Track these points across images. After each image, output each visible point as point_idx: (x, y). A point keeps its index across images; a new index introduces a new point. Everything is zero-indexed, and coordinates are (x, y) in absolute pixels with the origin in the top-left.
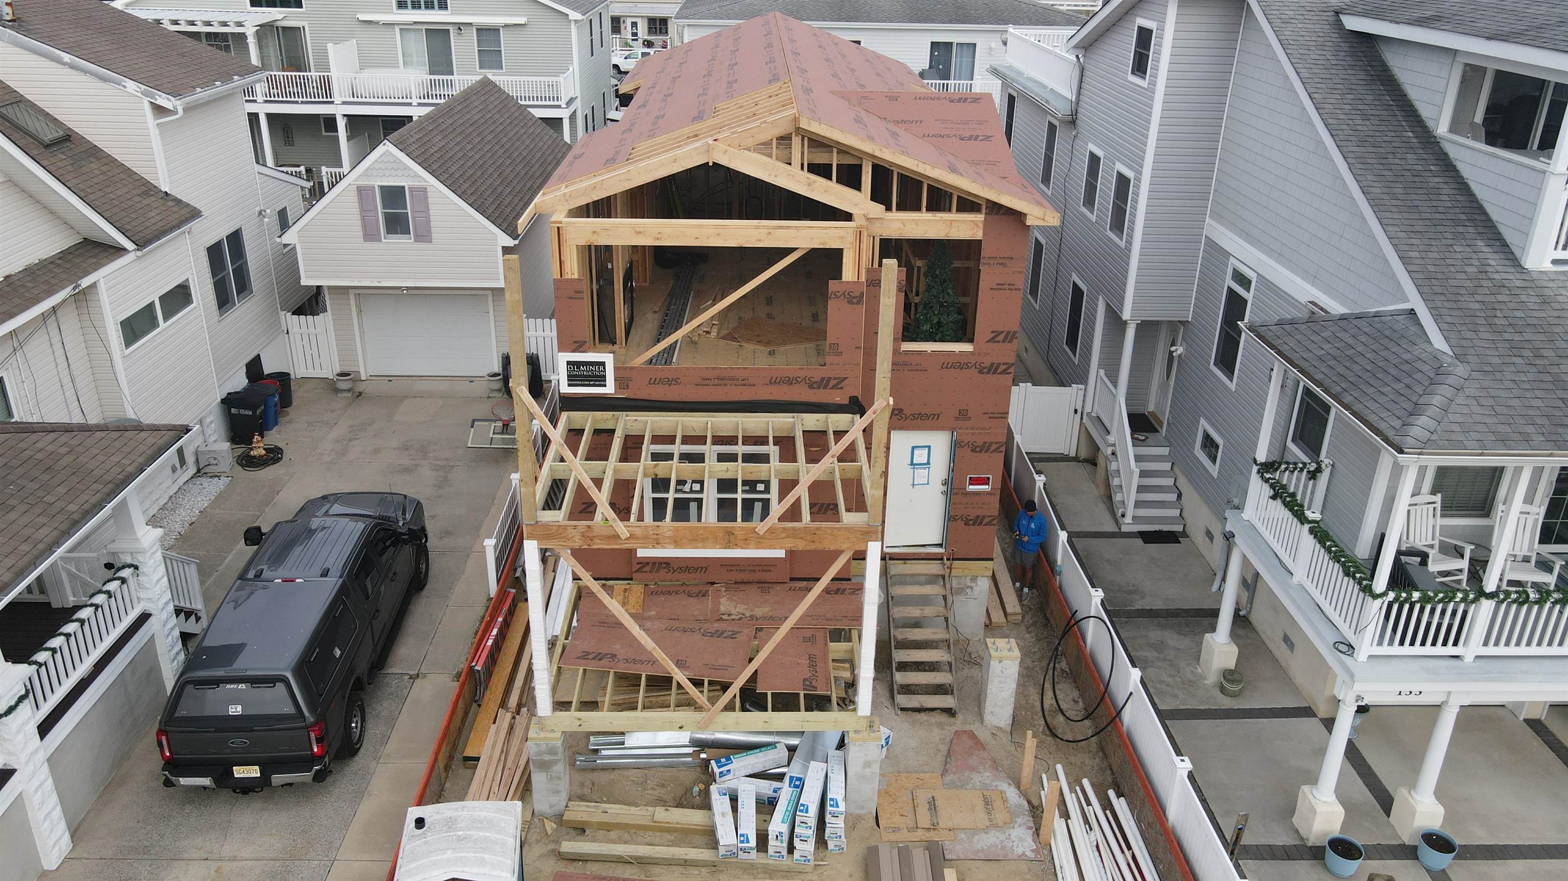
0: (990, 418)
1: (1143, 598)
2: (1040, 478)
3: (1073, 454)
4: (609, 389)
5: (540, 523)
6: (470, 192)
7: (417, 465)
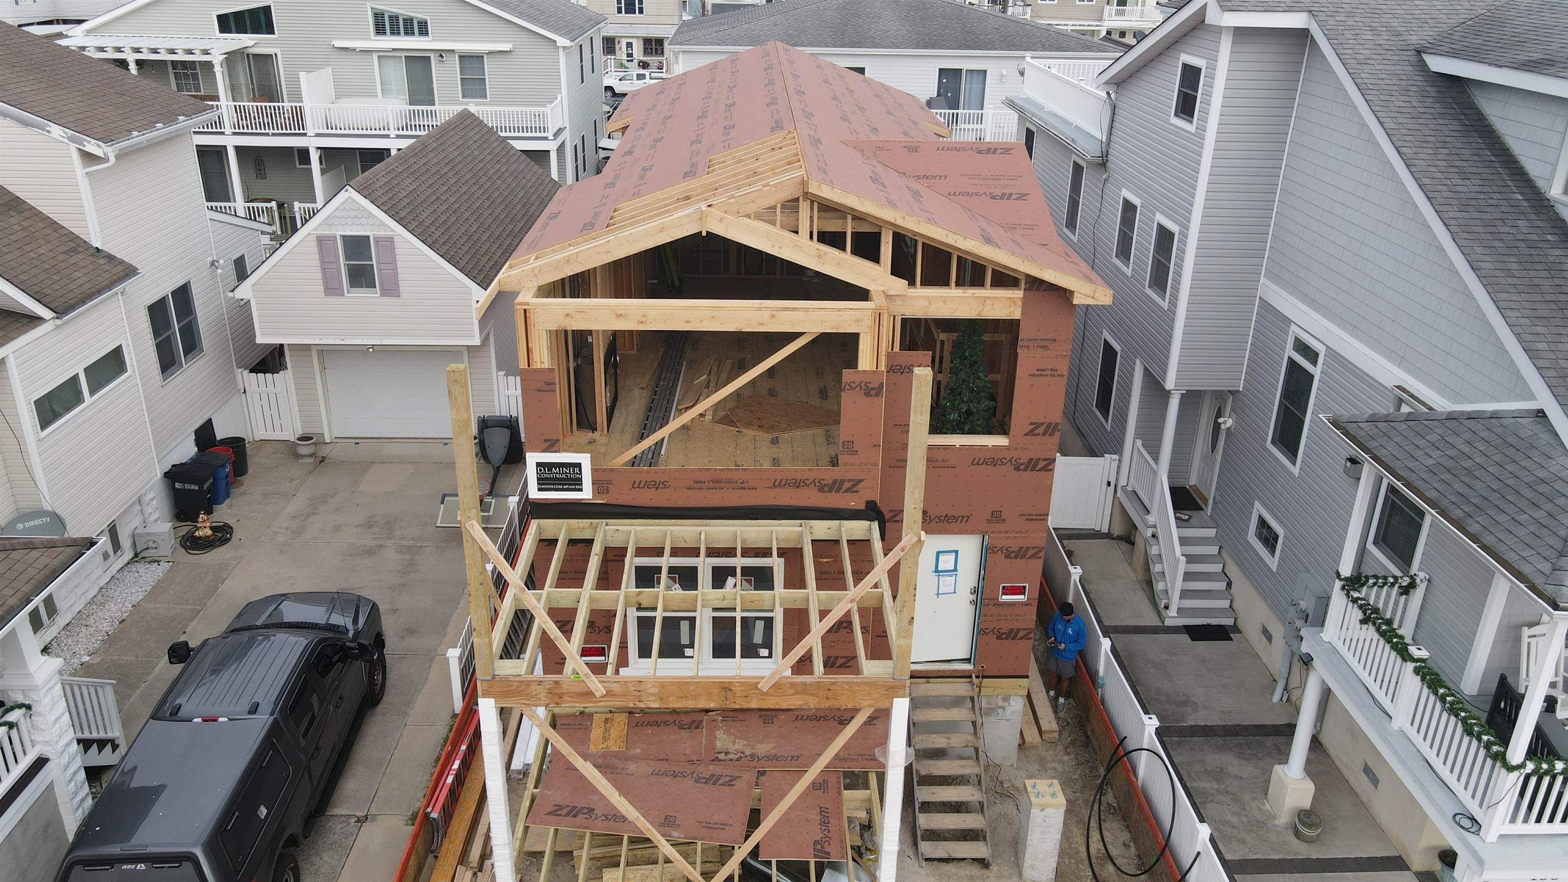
0: (1027, 520)
1: (1195, 710)
2: (1075, 571)
3: (1105, 530)
4: (586, 494)
5: (498, 678)
6: (441, 241)
7: (381, 546)
